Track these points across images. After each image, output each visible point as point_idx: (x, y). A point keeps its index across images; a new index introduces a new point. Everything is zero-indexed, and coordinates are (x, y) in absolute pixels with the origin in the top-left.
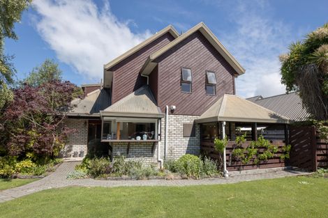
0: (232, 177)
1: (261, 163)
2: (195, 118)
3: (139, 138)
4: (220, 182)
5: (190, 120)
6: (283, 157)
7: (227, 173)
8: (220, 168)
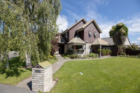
0: (102, 58)
1: (107, 55)
2: (91, 44)
3: (80, 49)
4: (100, 59)
5: (90, 45)
6: (110, 53)
7: (101, 57)
8: (99, 56)
